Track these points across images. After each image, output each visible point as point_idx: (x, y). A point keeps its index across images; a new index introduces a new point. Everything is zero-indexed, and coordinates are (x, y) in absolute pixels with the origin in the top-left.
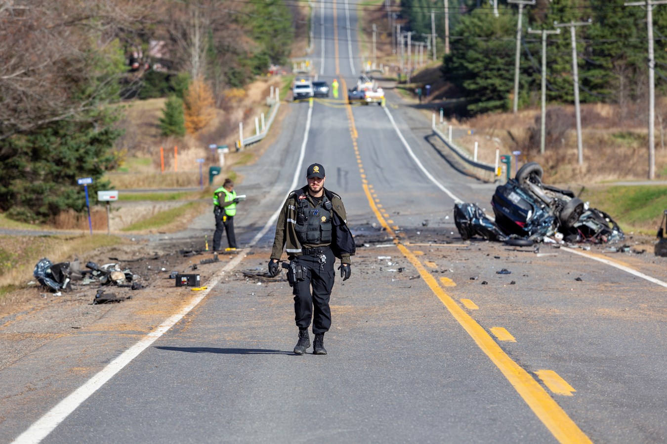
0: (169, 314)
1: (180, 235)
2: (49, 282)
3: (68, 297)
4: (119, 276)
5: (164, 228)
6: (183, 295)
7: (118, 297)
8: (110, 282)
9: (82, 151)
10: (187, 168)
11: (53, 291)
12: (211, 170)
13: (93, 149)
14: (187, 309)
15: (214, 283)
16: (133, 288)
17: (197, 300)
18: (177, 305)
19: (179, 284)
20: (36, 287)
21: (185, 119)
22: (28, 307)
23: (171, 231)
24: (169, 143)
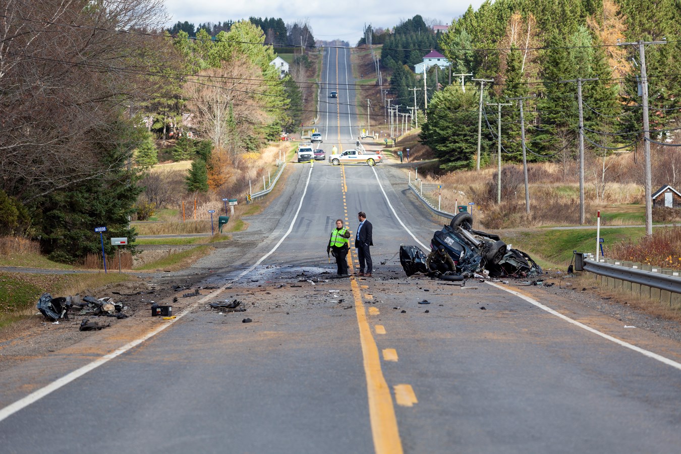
0: (132, 340)
1: (181, 273)
2: (50, 313)
3: (63, 325)
4: (110, 307)
5: (170, 267)
6: (154, 323)
7: (100, 324)
8: (102, 313)
9: (110, 205)
10: (204, 218)
11: (53, 320)
12: (220, 219)
13: (120, 202)
14: (150, 335)
15: (185, 313)
16: (119, 318)
17: (163, 327)
18: (144, 331)
19: (155, 314)
20: (39, 317)
21: (209, 178)
22: (28, 333)
23: (174, 270)
24: (194, 197)
